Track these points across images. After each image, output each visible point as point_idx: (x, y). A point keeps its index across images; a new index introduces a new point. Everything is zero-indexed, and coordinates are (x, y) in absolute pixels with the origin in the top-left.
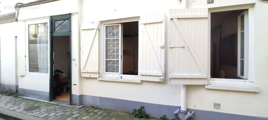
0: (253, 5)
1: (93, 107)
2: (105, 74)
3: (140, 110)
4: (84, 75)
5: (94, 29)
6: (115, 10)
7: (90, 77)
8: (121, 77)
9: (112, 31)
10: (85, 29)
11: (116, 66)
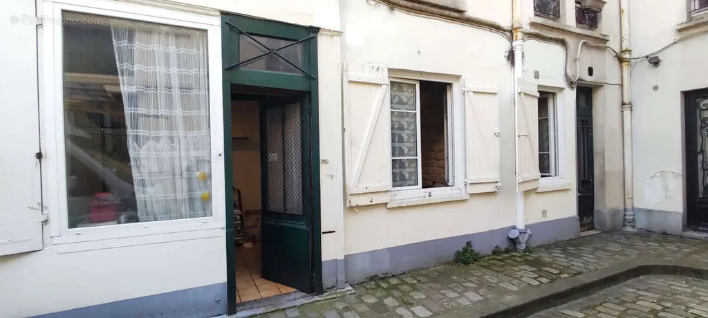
0: (561, 89)
1: (373, 278)
2: (396, 193)
3: (465, 250)
4: (355, 201)
5: (381, 85)
6: (419, 52)
7: (371, 203)
8: (430, 193)
9: (397, 93)
10: (360, 81)
11: (408, 173)
